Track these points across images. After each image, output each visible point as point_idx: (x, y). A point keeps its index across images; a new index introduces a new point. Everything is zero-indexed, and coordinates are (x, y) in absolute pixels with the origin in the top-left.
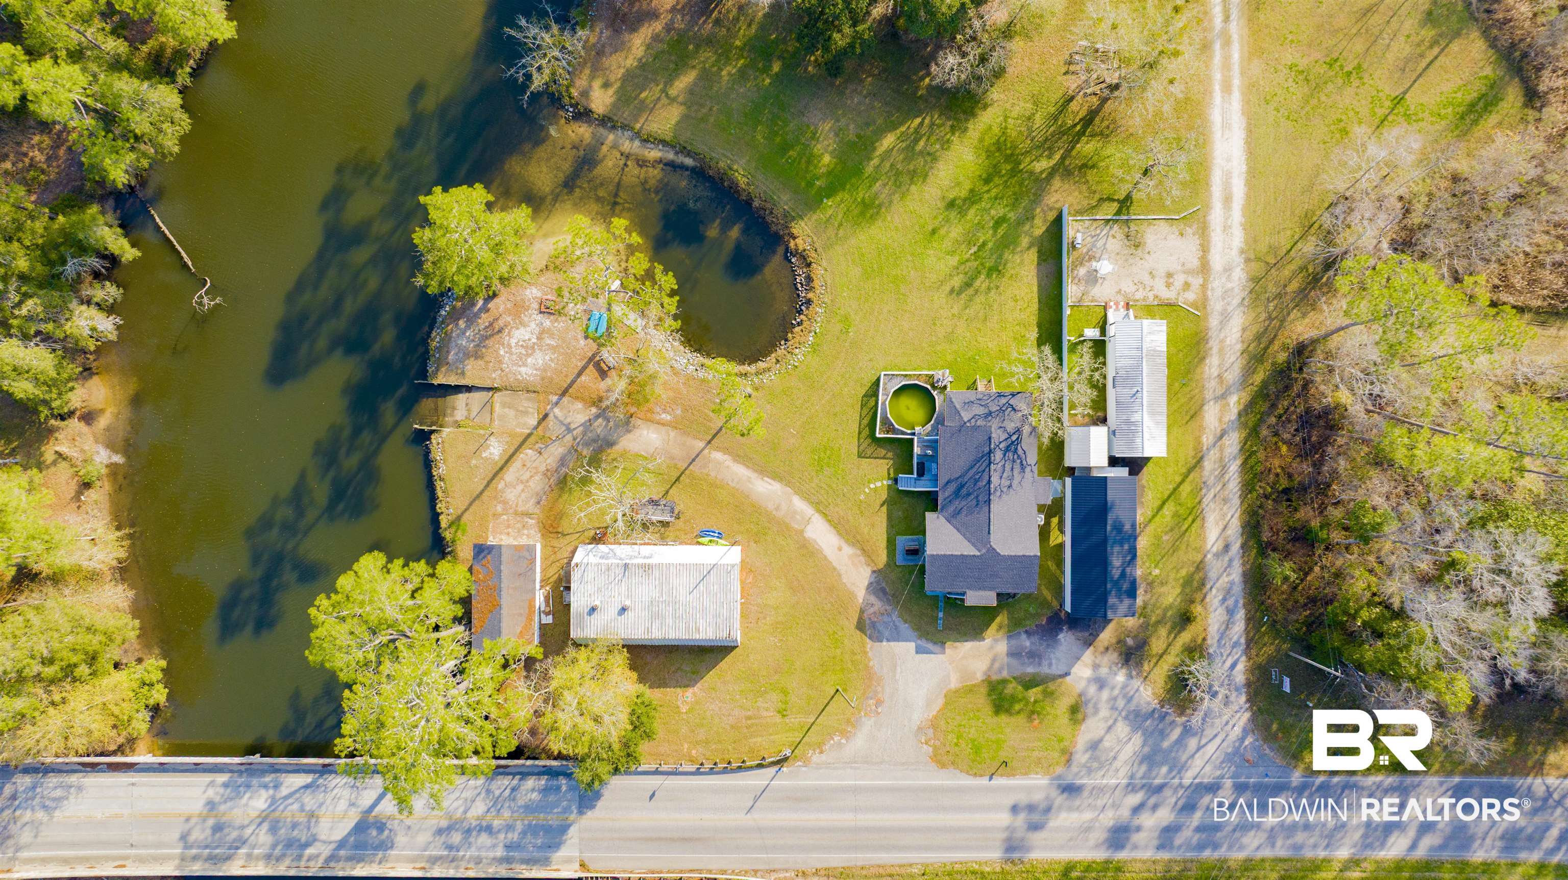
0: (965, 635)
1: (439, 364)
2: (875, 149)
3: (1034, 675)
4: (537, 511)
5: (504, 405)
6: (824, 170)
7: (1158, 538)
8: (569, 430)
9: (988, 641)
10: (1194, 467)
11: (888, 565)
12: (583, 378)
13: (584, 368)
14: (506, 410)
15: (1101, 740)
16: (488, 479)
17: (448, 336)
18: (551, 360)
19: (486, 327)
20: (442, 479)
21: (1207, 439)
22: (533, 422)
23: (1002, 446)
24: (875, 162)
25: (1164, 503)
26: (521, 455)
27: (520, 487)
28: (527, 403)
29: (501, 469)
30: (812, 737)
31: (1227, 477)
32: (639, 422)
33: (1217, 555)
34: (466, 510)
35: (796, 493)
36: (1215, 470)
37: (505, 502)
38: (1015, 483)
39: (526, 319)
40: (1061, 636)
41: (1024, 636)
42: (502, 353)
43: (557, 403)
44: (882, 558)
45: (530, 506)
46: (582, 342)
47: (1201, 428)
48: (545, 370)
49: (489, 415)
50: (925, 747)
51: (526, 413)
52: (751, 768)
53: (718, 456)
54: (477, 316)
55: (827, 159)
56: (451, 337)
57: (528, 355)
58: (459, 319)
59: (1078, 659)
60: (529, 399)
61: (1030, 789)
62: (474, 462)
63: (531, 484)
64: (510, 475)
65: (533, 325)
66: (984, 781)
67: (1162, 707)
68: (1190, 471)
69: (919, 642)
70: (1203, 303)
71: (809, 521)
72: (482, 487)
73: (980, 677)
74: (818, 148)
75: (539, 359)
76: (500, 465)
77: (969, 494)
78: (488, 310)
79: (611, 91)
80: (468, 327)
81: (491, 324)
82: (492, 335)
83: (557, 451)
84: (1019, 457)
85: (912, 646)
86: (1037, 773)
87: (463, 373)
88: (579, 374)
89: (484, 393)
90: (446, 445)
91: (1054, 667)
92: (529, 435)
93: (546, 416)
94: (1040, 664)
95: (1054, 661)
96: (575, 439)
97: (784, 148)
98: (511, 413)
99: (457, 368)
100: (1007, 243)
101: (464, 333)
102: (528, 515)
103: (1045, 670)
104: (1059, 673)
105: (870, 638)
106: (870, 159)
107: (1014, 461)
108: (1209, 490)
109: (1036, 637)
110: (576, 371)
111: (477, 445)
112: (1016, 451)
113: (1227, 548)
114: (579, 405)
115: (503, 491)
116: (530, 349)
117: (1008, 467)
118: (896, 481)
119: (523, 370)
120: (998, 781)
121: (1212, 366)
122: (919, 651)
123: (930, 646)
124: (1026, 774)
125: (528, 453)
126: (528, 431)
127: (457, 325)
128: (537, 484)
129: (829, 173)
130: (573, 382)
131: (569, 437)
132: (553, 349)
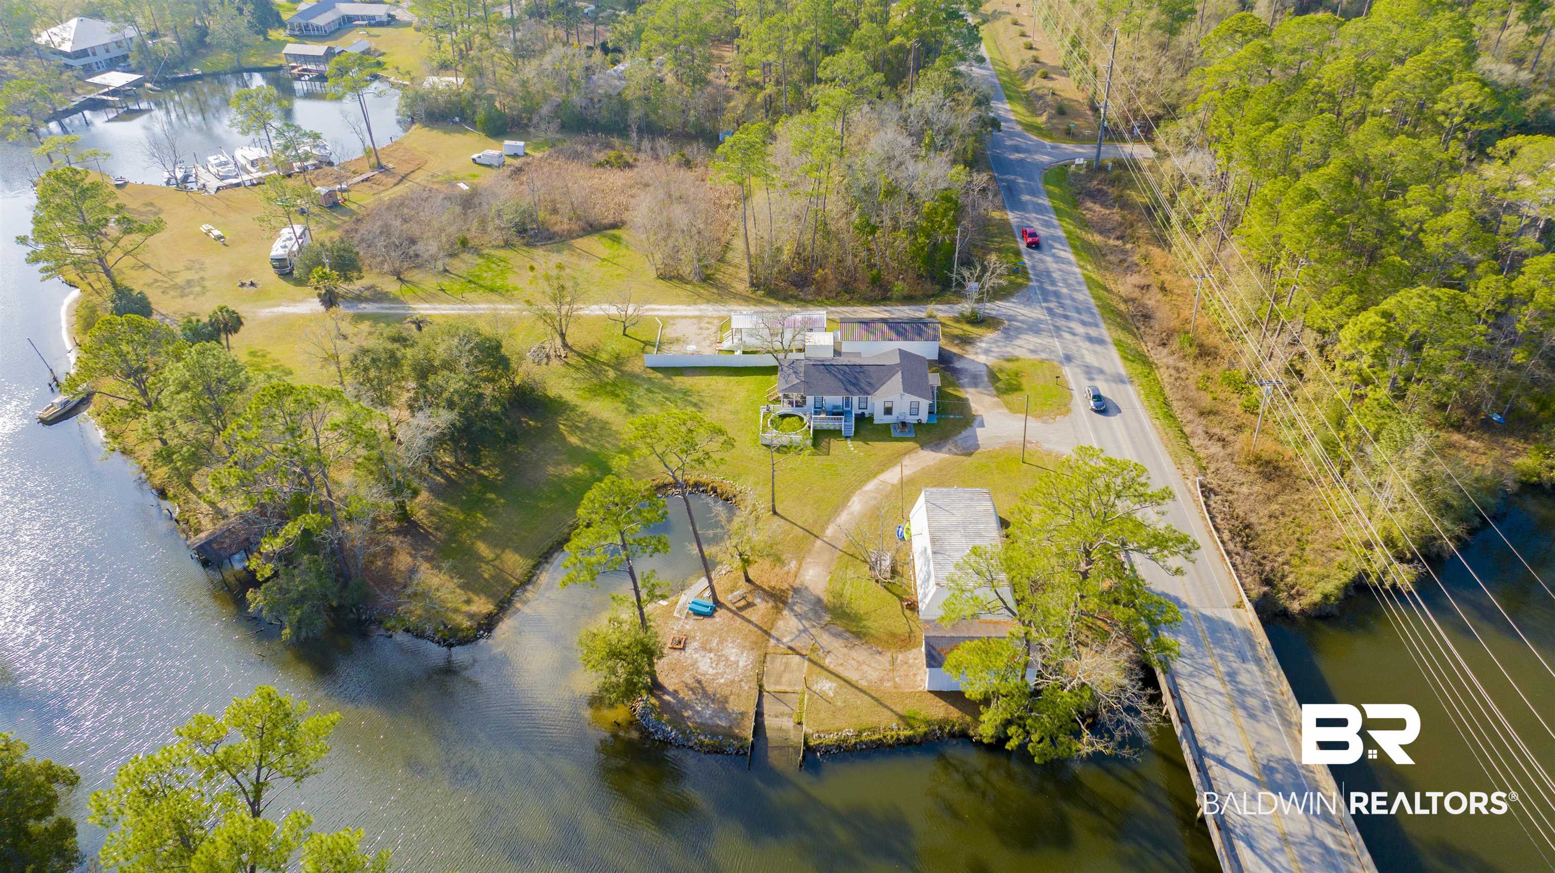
1: (729, 734)
2: (578, 447)
3: (988, 377)
4: (889, 654)
5: (778, 682)
6: (587, 472)
8: (805, 630)
9: (967, 396)
11: (916, 442)
12: (753, 619)
13: (743, 618)
14: (783, 680)
16: (857, 692)
17: (699, 726)
18: (733, 642)
19: (694, 693)
20: (860, 733)
22: (797, 658)
24: (588, 446)
26: (831, 667)
27: (865, 668)
28: (776, 665)
29: (846, 681)
32: (798, 581)
34: (892, 710)
35: (860, 488)
37: (882, 680)
39: (689, 661)
42: (722, 681)
43: (778, 640)
44: (910, 444)
45: (885, 659)
46: (717, 619)
48: (744, 647)
49: (789, 695)
50: (1057, 419)
51: (787, 665)
53: (830, 531)
54: (680, 701)
55: (579, 470)
56: (702, 723)
57: (727, 659)
58: (683, 716)
59: (973, 361)
60: (773, 661)
62: (839, 703)
63: (860, 659)
64: (853, 676)
65: (696, 656)
67: (999, 329)
69: (975, 426)
72: (866, 697)
73: (995, 399)
74: (569, 474)
75: (732, 652)
76: (842, 683)
77: (856, 378)
78: (676, 692)
79: (475, 598)
80: (692, 708)
81: (692, 689)
82: (703, 688)
83: (825, 639)
85: (979, 431)
87: (743, 714)
88: (749, 621)
89: (765, 700)
90: (821, 728)
91: (981, 369)
92: (810, 660)
93: (790, 648)
94: (980, 375)
95: (977, 369)
96: (814, 626)
97: (564, 493)
98: (786, 677)
99: (736, 719)
100: (667, 389)
101: (698, 712)
102: (893, 662)
103: (983, 373)
105: (977, 449)
106: (585, 449)
110: (746, 624)
111: (820, 701)
114: (780, 624)
115: (870, 682)
116: (721, 658)
118: (847, 437)
119: (741, 664)
122: (982, 425)
123: (977, 421)
125: (828, 662)
126: (806, 663)
127: (688, 718)
128: (860, 654)
129: (590, 469)
130: (756, 626)
131: (813, 631)
132: (721, 642)
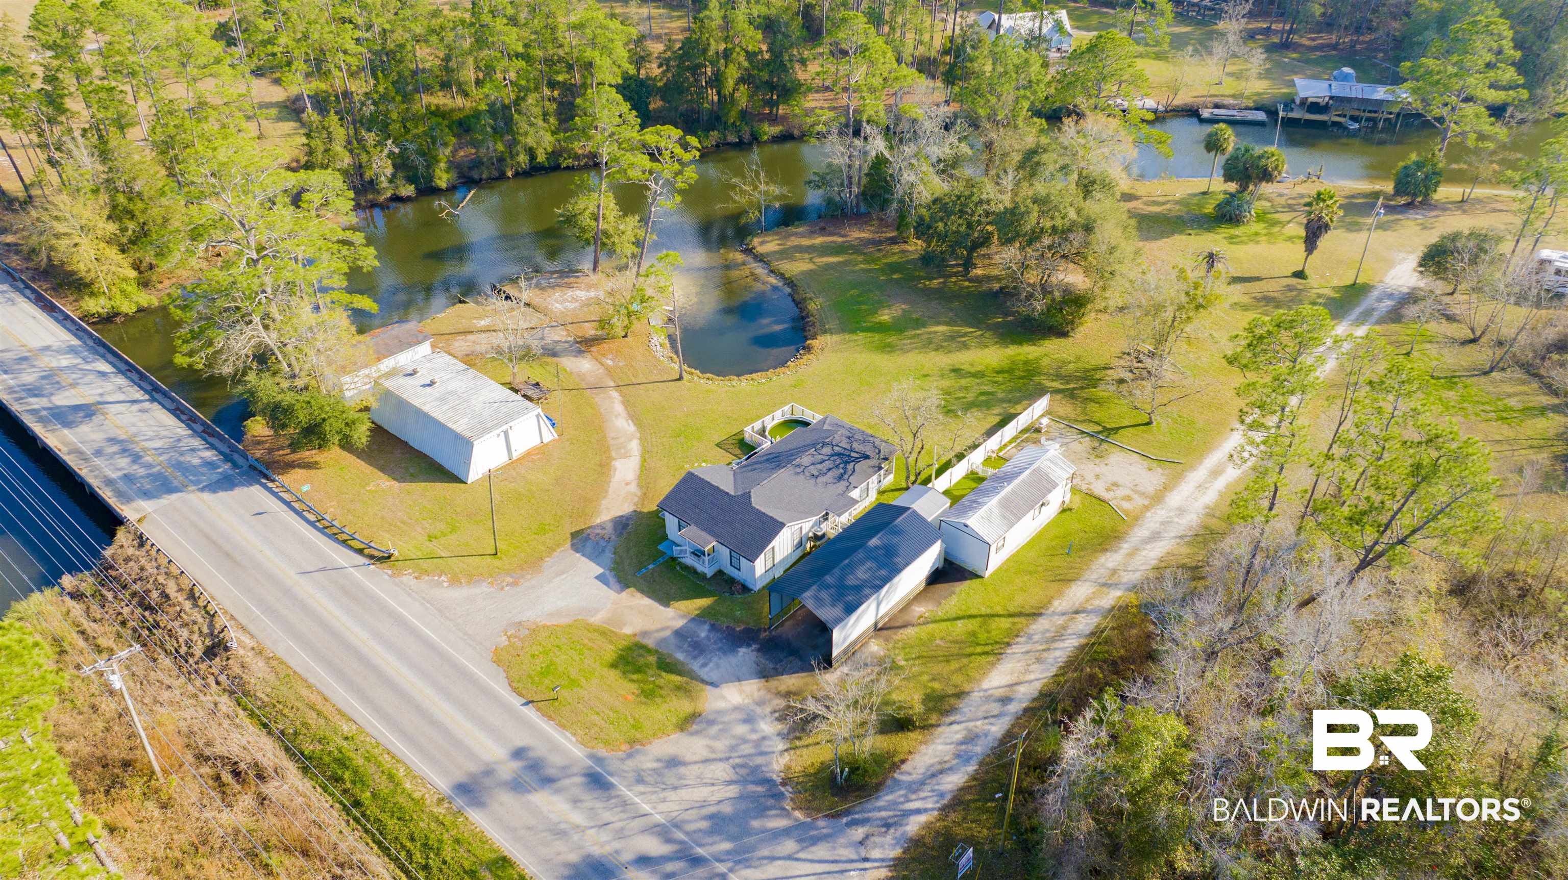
0: (654, 592)
3: (678, 662)
5: (521, 313)
7: (932, 637)
9: (669, 611)
10: (1028, 615)
15: (684, 764)
21: (1059, 605)
22: (526, 326)
23: (836, 448)
25: (963, 618)
27: (469, 344)
30: (424, 564)
31: (1056, 645)
32: (589, 356)
33: (988, 699)
35: (640, 439)
36: (1048, 631)
38: (821, 479)
40: (742, 651)
41: (707, 627)
47: (1060, 594)
50: (505, 638)
51: (528, 321)
52: (351, 548)
53: (615, 395)
59: (739, 680)
60: (539, 318)
61: (555, 748)
62: (463, 320)
63: (478, 346)
66: (516, 701)
67: (784, 784)
68: (1020, 614)
69: (607, 572)
70: (1137, 518)
71: (627, 456)
73: (628, 630)
84: (845, 469)
85: (598, 570)
86: (574, 735)
91: (707, 669)
93: (537, 328)
94: (695, 658)
95: (711, 665)
99: (522, 288)
103: (695, 666)
104: (705, 677)
105: (572, 545)
107: (837, 466)
108: (1027, 643)
109: (719, 635)
111: (478, 316)
112: (846, 463)
113: (1005, 700)
117: (828, 464)
120: (530, 713)
121: (1110, 560)
122: (599, 577)
123: (612, 580)
124: (563, 727)
